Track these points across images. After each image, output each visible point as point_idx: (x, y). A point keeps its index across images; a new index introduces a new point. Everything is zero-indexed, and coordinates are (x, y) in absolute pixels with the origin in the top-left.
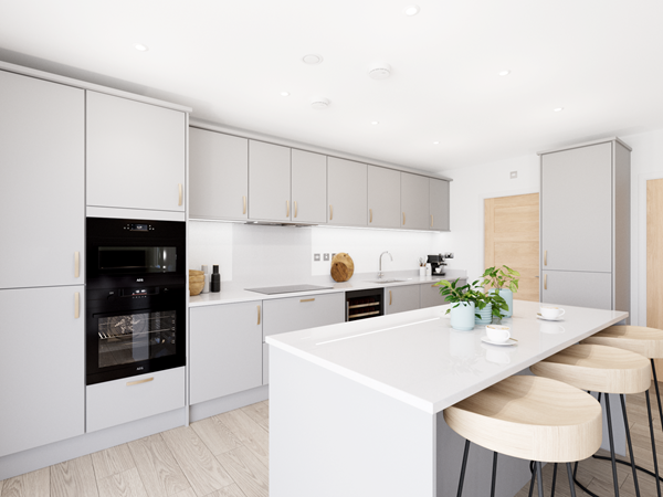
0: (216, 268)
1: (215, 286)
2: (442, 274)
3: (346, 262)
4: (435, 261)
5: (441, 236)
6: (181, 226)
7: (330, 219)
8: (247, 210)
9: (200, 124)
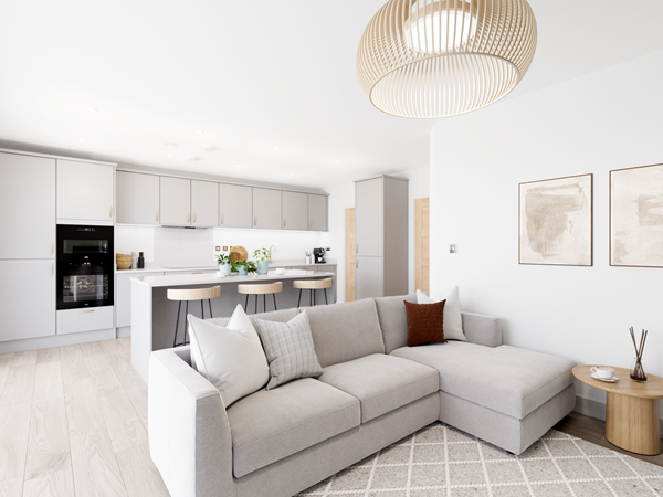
0: (141, 254)
1: (141, 264)
2: (323, 262)
3: (241, 252)
4: (318, 253)
5: (324, 235)
6: (111, 229)
7: (221, 223)
8: (158, 218)
9: (123, 169)
